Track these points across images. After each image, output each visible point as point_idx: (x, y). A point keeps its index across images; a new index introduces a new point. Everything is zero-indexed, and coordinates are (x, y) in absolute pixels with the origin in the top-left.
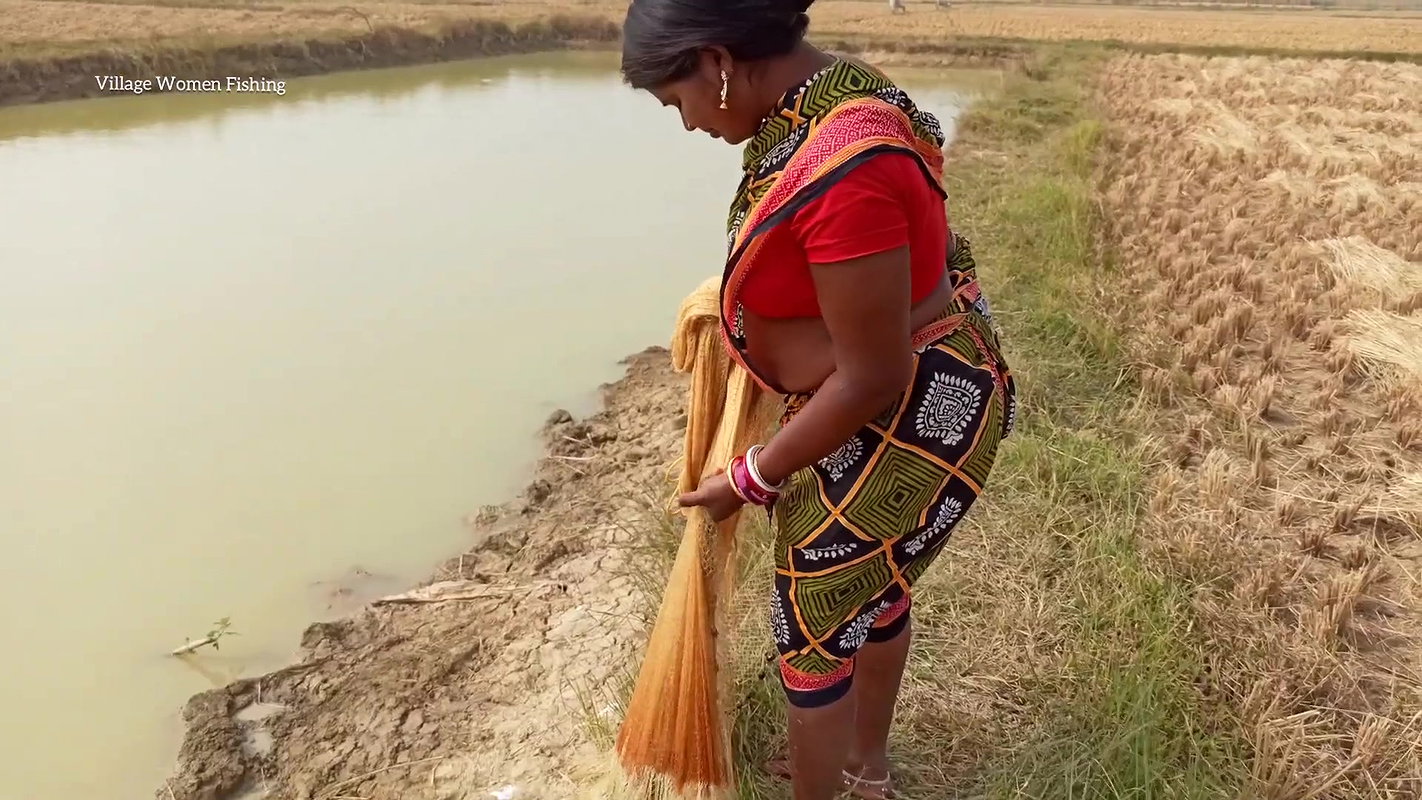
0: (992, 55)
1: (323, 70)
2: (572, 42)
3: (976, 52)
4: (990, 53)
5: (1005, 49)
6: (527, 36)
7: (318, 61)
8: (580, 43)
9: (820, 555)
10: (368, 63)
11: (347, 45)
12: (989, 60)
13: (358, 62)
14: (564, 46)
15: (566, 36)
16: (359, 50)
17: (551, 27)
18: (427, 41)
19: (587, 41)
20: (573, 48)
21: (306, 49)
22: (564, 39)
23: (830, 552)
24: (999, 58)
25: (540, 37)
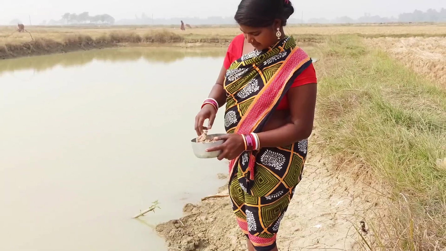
0: (308, 41)
1: (14, 57)
2: (120, 44)
3: (300, 40)
4: (307, 40)
5: (313, 39)
6: (100, 42)
7: (11, 53)
8: (124, 44)
9: (272, 197)
10: (33, 53)
11: (23, 46)
12: (307, 43)
13: (29, 53)
14: (117, 45)
15: (117, 41)
16: (29, 48)
17: (110, 38)
18: (58, 44)
19: (127, 43)
20: (121, 46)
21: (6, 48)
22: (116, 42)
23: (275, 195)
24: (310, 42)
25: (106, 42)
